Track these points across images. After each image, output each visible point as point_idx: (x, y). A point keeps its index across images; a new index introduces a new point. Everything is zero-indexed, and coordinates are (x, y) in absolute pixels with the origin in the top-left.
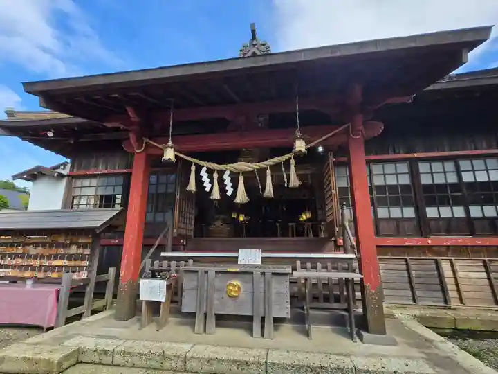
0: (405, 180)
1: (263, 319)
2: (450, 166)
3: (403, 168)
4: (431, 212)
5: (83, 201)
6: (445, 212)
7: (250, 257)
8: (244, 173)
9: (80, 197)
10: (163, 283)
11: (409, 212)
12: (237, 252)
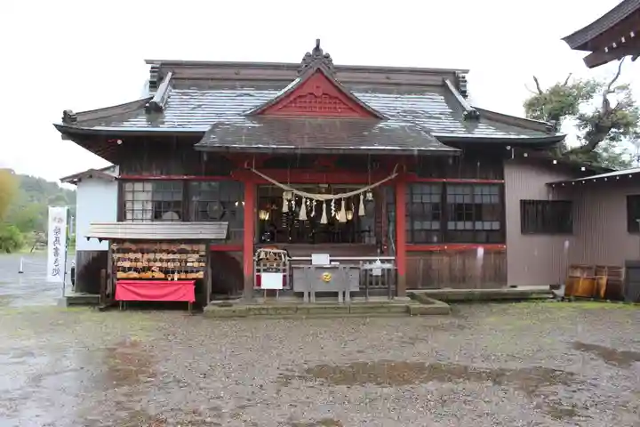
0: (436, 199)
1: (344, 293)
2: (467, 190)
3: (437, 190)
4: (451, 225)
5: (138, 206)
6: (460, 225)
7: (321, 259)
9: (133, 202)
11: (436, 225)
12: (311, 256)
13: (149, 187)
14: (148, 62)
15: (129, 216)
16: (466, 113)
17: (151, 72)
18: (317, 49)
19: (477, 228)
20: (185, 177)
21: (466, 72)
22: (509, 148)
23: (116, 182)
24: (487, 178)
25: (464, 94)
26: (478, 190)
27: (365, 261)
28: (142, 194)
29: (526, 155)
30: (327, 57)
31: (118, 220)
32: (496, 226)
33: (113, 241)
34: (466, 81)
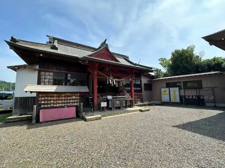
1: (122, 107)
2: (135, 81)
5: (47, 80)
7: (110, 97)
10: (106, 103)
14: (47, 36)
18: (105, 42)
20: (65, 72)
23: (38, 71)
24: (138, 78)
28: (49, 76)
30: (107, 45)
31: (38, 84)
32: (140, 89)
33: (38, 92)
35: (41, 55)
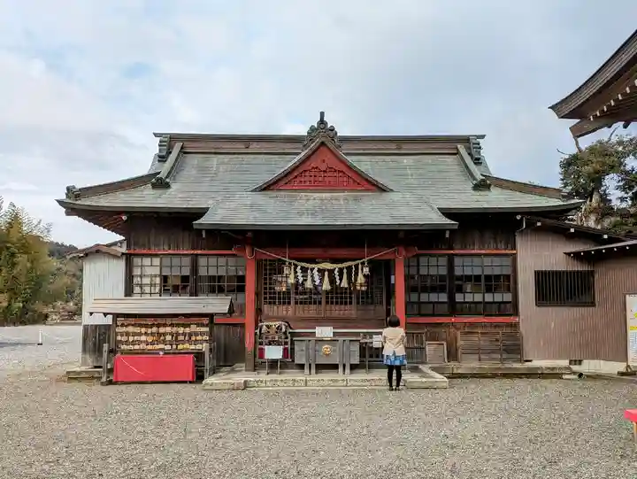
0: (443, 271)
1: (344, 366)
2: (476, 261)
3: (443, 261)
4: (459, 297)
6: (469, 297)
7: (325, 332)
8: (328, 270)
9: (141, 276)
10: (281, 349)
11: (443, 297)
12: (315, 328)
13: (157, 261)
14: (156, 135)
15: (137, 290)
16: (475, 182)
17: (160, 146)
18: (322, 121)
19: (486, 300)
20: (192, 252)
21: (483, 137)
22: (519, 217)
23: (124, 257)
24: (497, 249)
25: (478, 161)
26: (487, 261)
27: (365, 334)
28: (150, 269)
29: (539, 224)
30: (332, 129)
31: (126, 296)
32: (508, 297)
33: (116, 316)
34: (480, 148)
35: (124, 218)
